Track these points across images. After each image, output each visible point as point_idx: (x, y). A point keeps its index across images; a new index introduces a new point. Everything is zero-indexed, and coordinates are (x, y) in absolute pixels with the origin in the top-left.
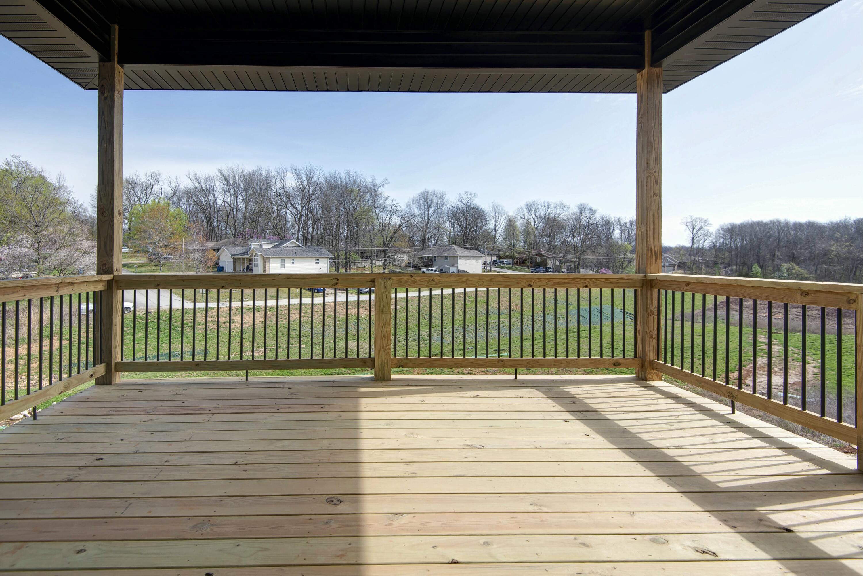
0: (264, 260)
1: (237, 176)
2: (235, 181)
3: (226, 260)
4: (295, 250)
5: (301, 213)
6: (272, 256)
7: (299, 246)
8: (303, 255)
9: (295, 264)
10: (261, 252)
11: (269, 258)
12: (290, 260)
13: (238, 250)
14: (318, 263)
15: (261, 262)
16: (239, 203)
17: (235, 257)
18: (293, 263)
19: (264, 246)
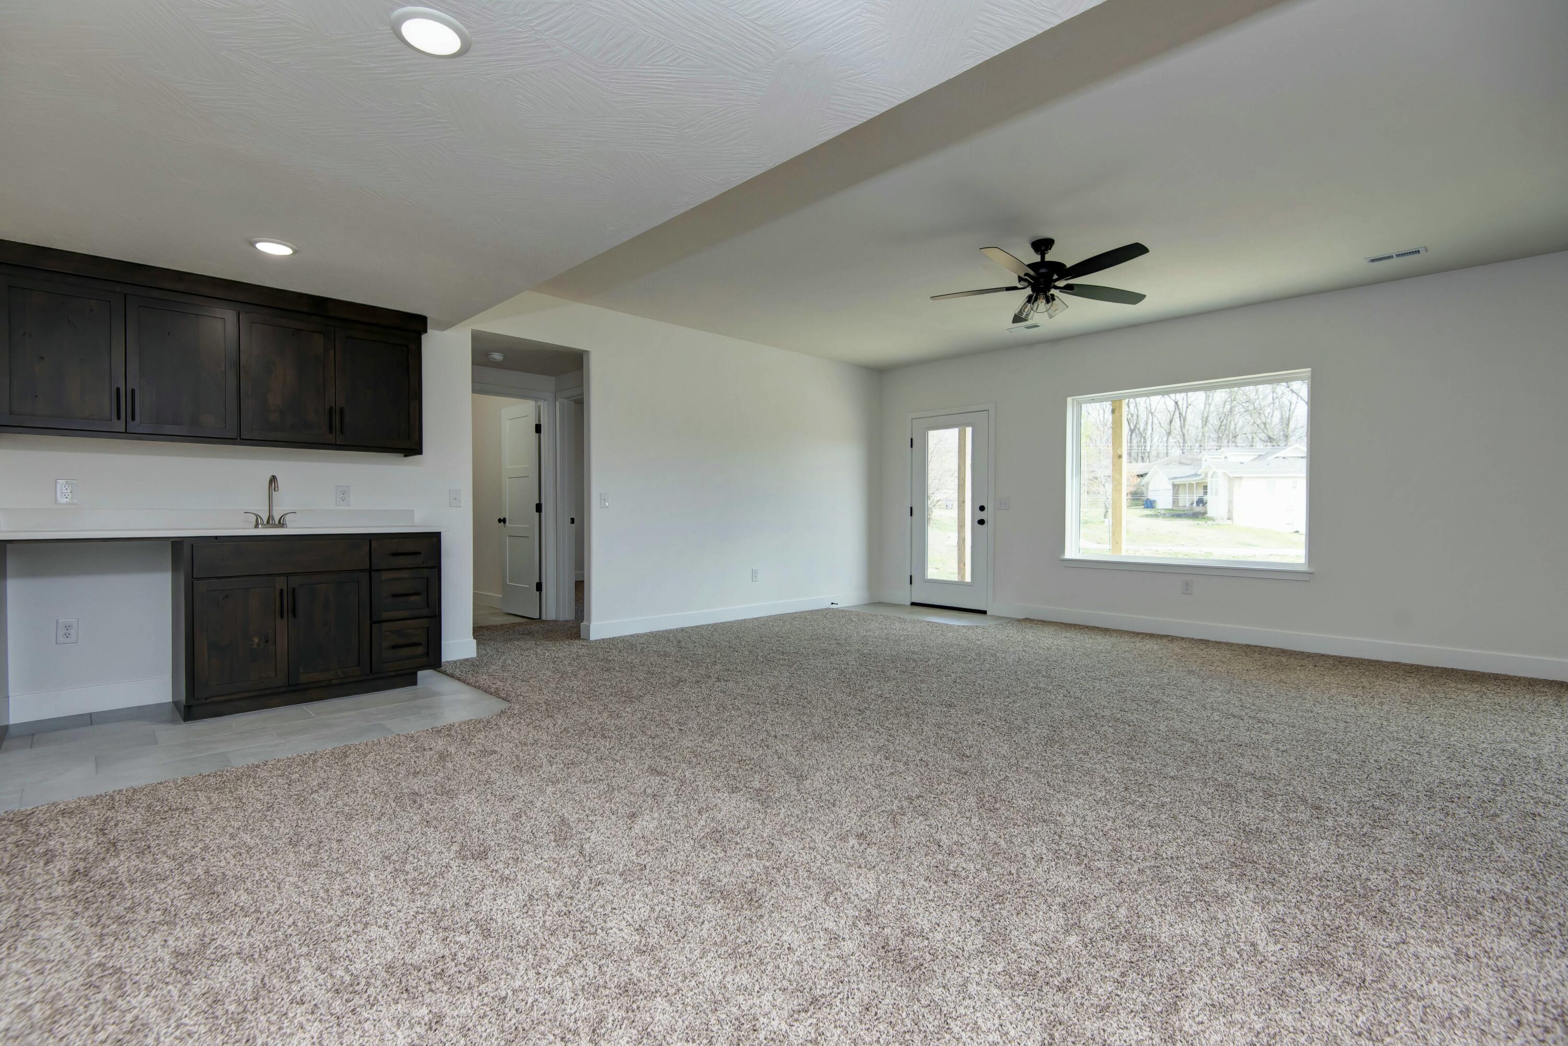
17: (1177, 482)
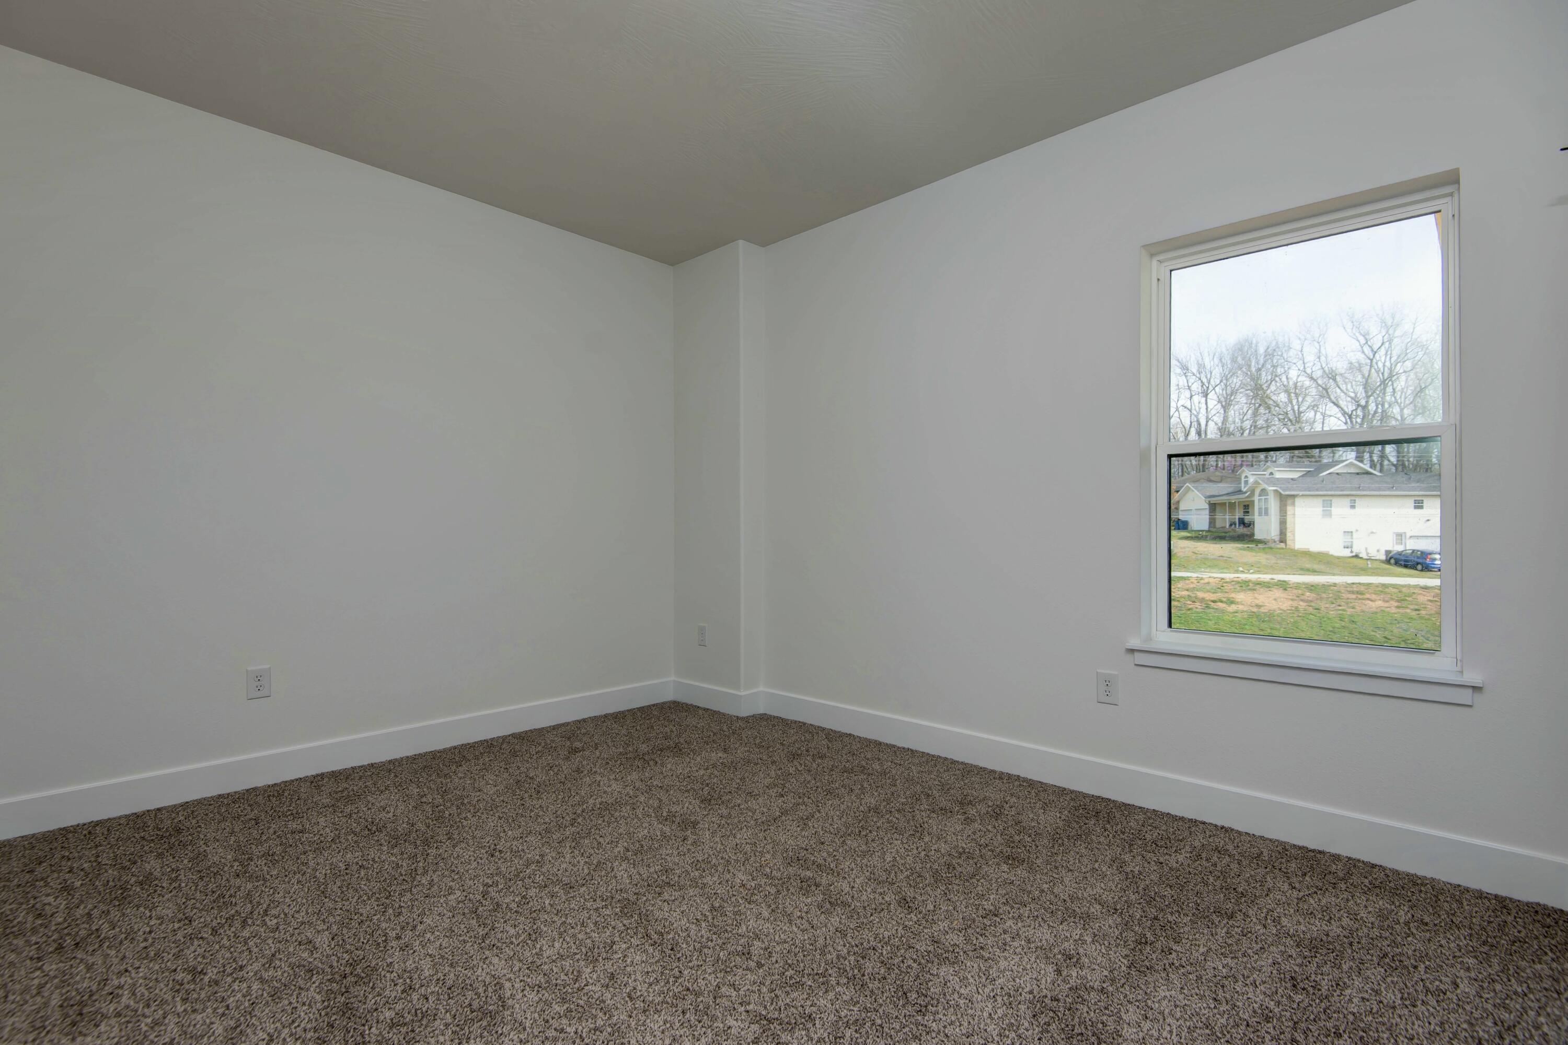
0: (1281, 501)
1: (1206, 354)
2: (1201, 366)
3: (1193, 508)
4: (1356, 481)
5: (1365, 408)
6: (1301, 493)
7: (1368, 473)
8: (1380, 489)
9: (1357, 510)
10: (1274, 485)
11: (1294, 496)
12: (1347, 502)
13: (1221, 489)
14: (1421, 507)
15: (1273, 505)
16: (1210, 406)
18: (1353, 507)
19: (1278, 475)
